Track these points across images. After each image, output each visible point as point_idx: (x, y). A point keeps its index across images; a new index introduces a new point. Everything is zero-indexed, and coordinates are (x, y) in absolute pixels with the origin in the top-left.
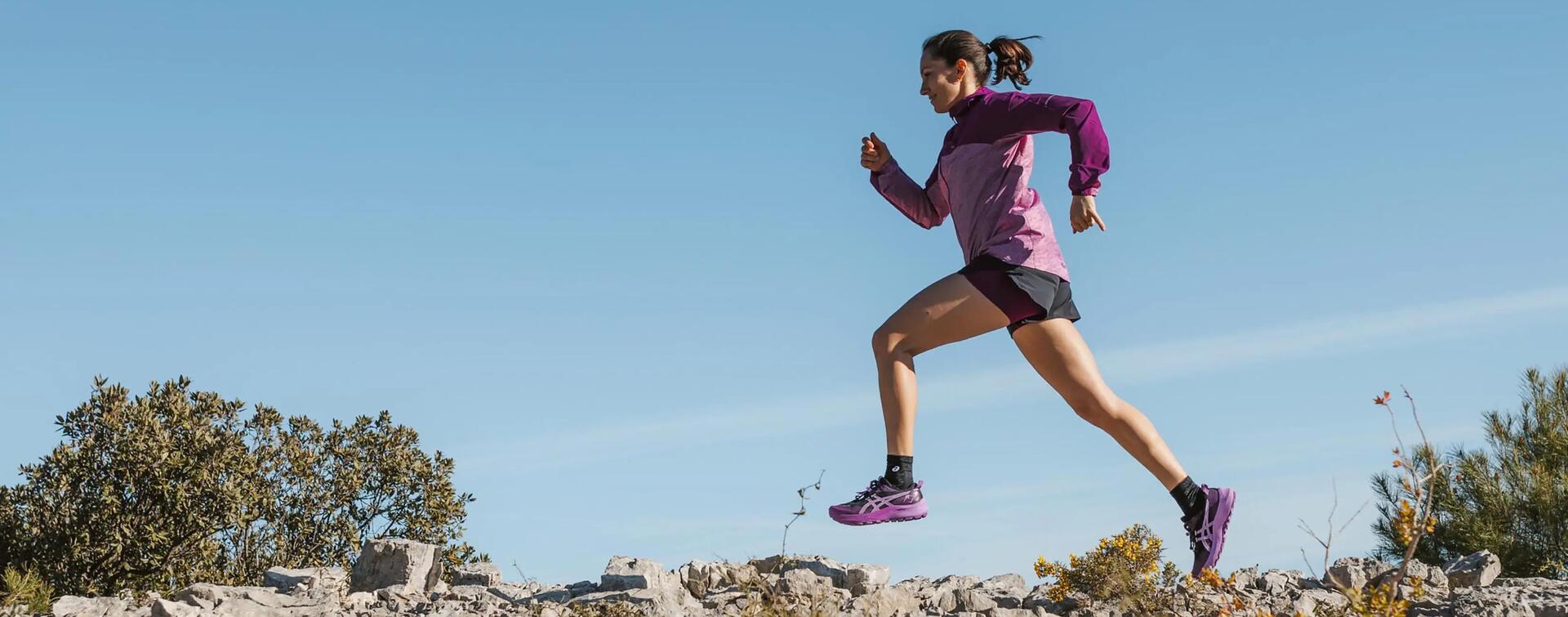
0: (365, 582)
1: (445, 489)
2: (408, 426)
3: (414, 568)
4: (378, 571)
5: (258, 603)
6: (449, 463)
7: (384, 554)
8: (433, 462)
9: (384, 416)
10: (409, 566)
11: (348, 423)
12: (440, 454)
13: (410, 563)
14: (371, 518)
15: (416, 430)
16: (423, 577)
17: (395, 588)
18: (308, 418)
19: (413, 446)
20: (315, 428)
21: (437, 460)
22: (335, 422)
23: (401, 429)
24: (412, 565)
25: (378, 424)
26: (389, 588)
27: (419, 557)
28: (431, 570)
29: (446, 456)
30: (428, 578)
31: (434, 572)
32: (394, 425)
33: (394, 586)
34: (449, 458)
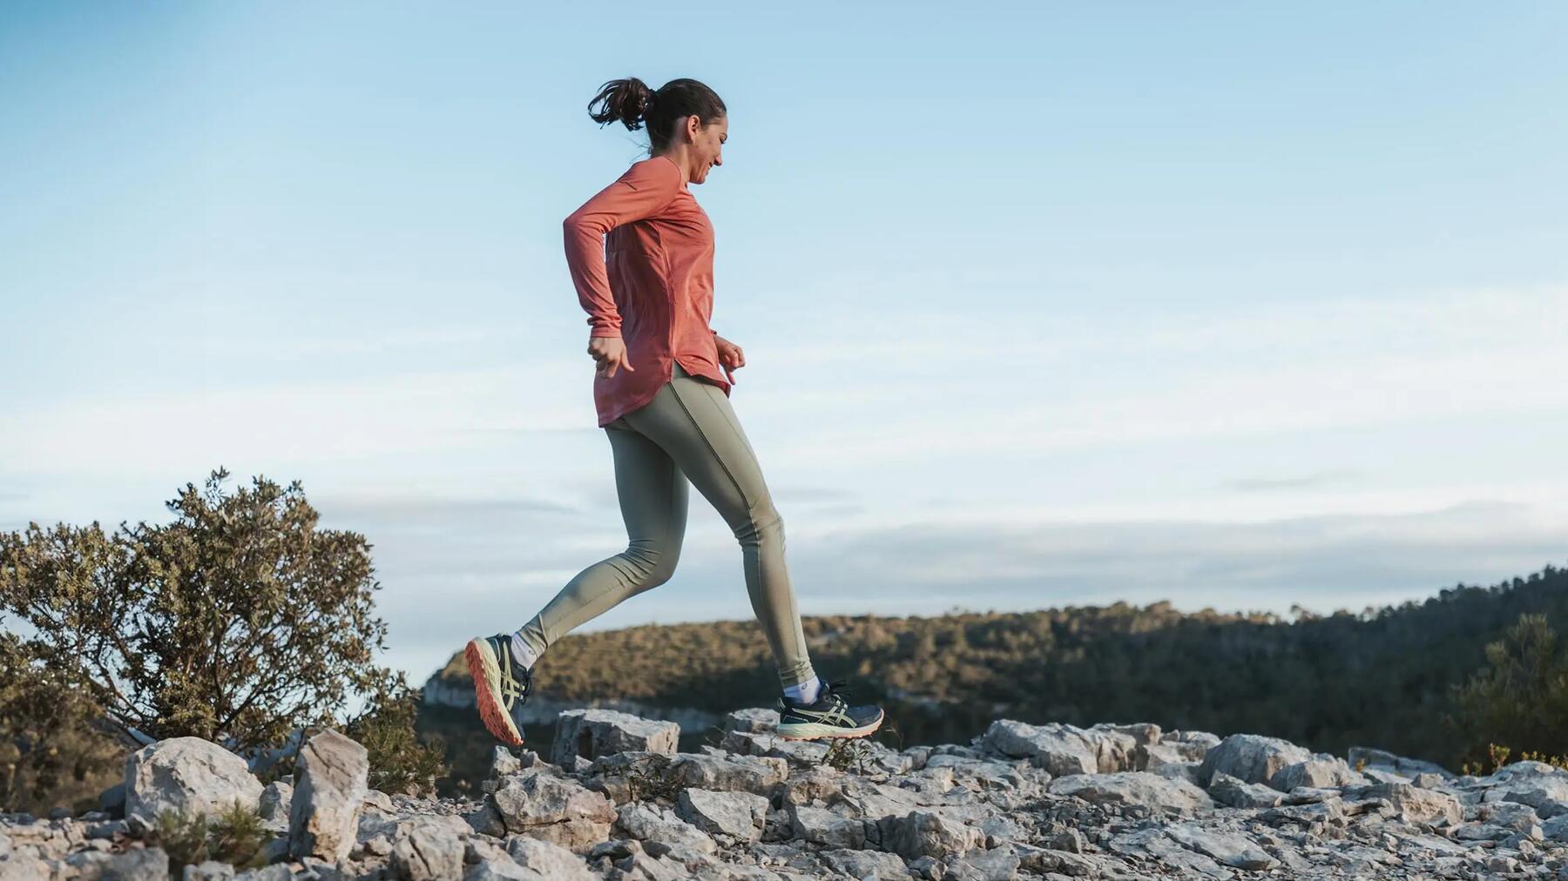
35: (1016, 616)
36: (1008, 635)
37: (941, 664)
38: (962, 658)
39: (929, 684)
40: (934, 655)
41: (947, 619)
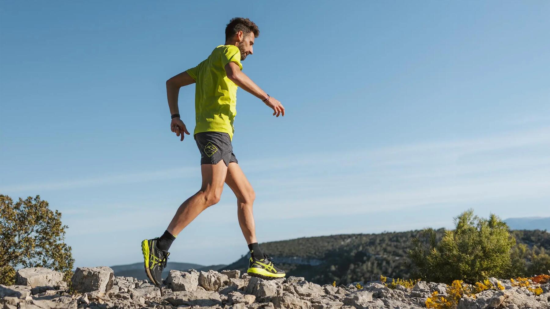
0: (77, 288)
1: (59, 224)
2: (45, 200)
3: (102, 283)
4: (84, 283)
5: (38, 306)
6: (60, 214)
7: (87, 276)
8: (54, 213)
9: (38, 197)
10: (100, 282)
11: (24, 199)
12: (57, 211)
13: (100, 280)
14: (30, 233)
15: (48, 202)
16: (105, 286)
17: (95, 293)
18: (8, 196)
19: (47, 207)
20: (10, 199)
21: (56, 213)
22: (20, 198)
23: (43, 202)
24: (101, 281)
25: (35, 199)
26: (91, 292)
27: (104, 277)
28: (108, 283)
29: (59, 212)
30: (106, 287)
31: (110, 284)
32: (41, 200)
33: (94, 292)
34: (60, 212)
35: (401, 233)
36: (399, 238)
37: (381, 246)
38: (387, 245)
39: (378, 252)
40: (379, 244)
41: (382, 234)
